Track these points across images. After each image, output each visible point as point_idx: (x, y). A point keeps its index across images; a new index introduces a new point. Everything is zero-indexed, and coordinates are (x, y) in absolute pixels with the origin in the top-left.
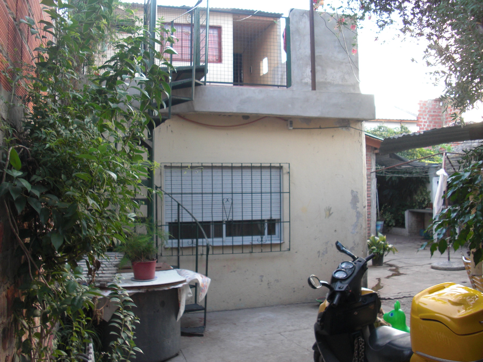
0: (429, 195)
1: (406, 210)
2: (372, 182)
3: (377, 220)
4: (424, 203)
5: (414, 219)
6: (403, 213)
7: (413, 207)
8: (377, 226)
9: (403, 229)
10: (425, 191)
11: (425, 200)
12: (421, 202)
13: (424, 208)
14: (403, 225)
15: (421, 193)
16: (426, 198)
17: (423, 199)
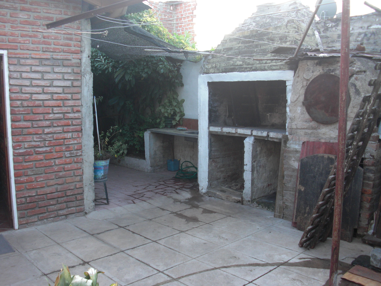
0: (182, 106)
1: (145, 130)
2: (84, 80)
3: (97, 158)
4: (174, 119)
5: (159, 144)
6: (141, 135)
7: (157, 126)
8: (96, 169)
9: (142, 161)
10: (176, 99)
11: (175, 114)
12: (170, 116)
13: (174, 127)
14: (141, 154)
15: (170, 102)
16: (177, 110)
17: (172, 113)
